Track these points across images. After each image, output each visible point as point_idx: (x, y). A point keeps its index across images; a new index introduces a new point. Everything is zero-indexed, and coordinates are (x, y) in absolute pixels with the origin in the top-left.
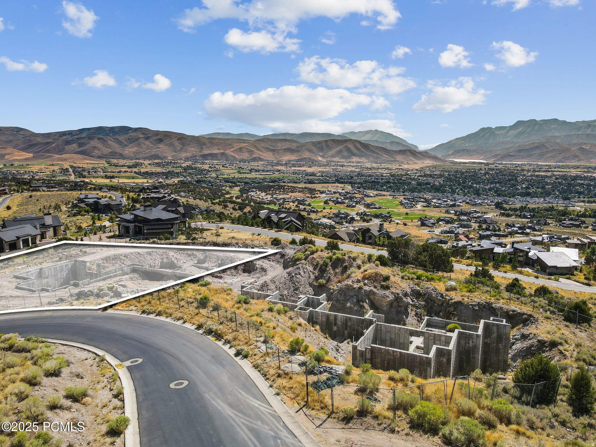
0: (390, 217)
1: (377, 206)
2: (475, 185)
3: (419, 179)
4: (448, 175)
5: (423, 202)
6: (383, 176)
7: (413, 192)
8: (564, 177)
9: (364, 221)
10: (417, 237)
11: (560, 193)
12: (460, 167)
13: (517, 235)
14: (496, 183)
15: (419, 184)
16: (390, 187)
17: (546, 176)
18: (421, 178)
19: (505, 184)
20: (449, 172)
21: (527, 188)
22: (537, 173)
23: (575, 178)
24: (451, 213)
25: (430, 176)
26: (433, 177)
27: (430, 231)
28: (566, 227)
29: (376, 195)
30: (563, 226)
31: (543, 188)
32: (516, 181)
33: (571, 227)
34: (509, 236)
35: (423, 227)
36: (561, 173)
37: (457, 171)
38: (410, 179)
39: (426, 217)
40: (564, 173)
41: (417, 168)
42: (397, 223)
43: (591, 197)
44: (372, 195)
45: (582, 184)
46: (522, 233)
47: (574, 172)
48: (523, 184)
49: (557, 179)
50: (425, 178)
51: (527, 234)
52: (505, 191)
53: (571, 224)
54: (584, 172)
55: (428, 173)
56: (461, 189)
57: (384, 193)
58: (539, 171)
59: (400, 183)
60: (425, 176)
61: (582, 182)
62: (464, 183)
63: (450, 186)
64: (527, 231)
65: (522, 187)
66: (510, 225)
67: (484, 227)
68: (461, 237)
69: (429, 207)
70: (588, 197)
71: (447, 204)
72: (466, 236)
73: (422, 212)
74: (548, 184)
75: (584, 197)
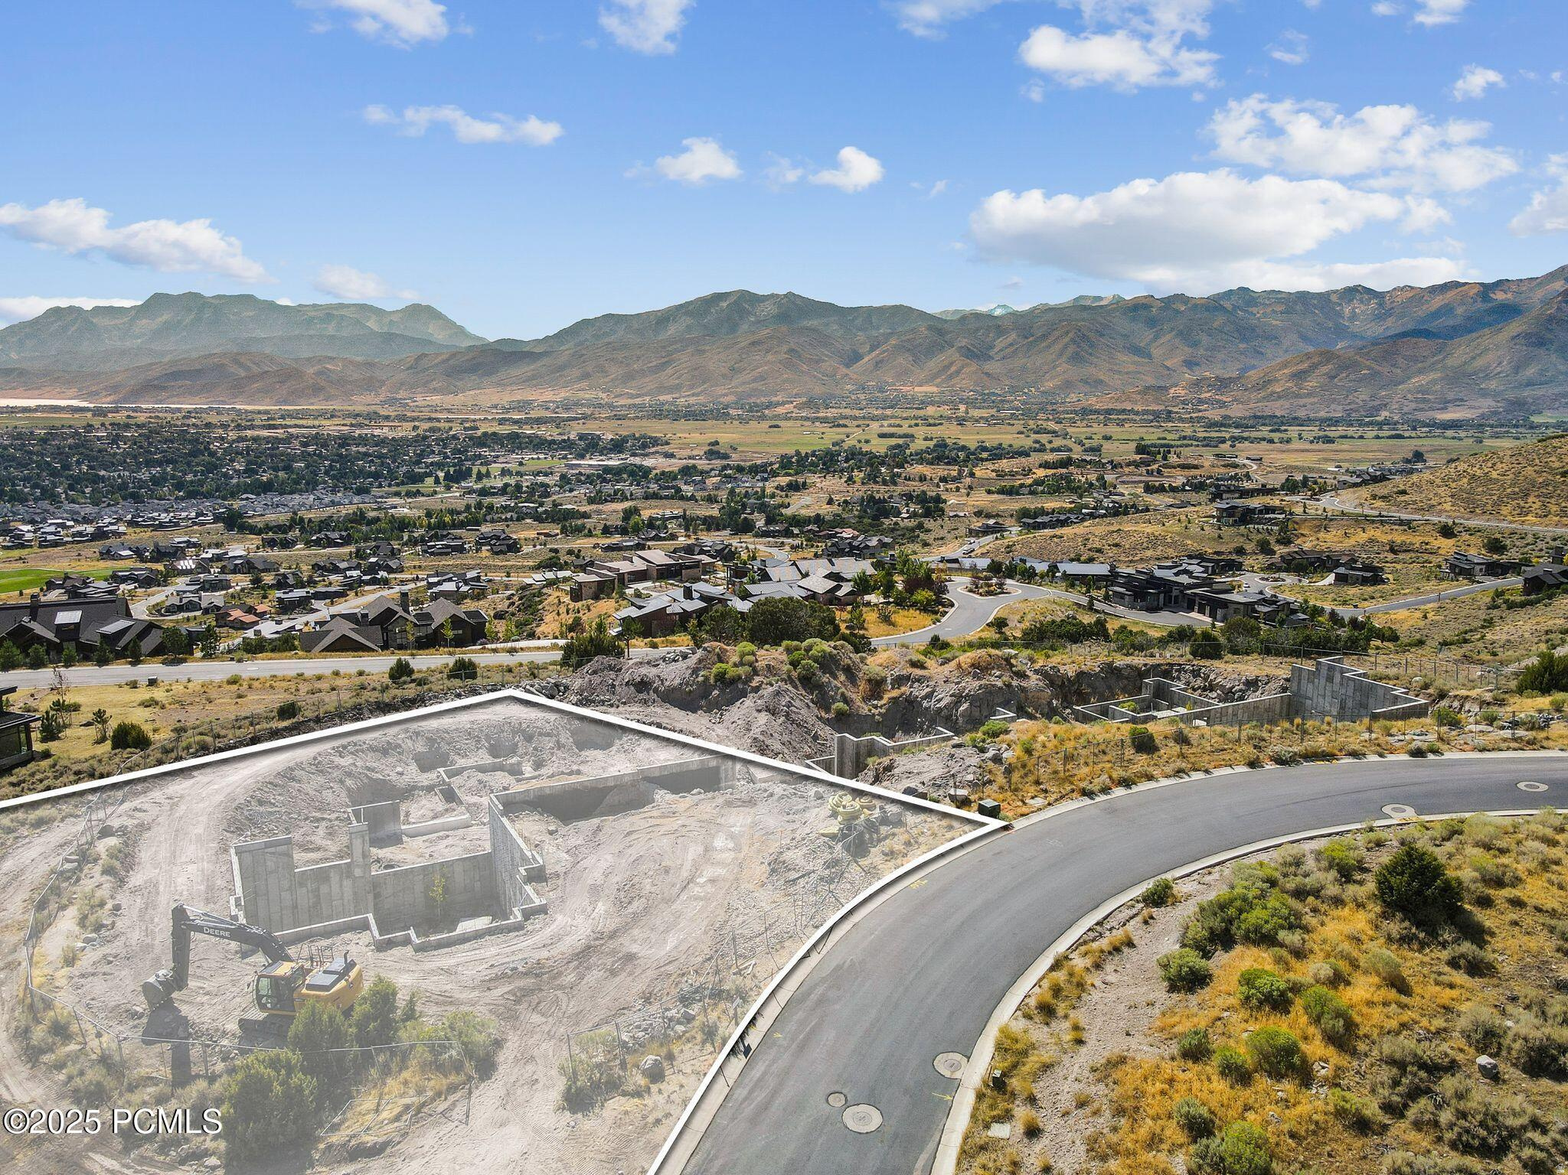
2: (102, 473)
8: (317, 439)
11: (333, 478)
12: (21, 423)
13: (367, 588)
14: (160, 463)
17: (276, 440)
19: (188, 464)
21: (250, 473)
22: (249, 433)
23: (344, 441)
24: (122, 558)
28: (441, 554)
30: (432, 554)
31: (288, 468)
32: (212, 454)
33: (447, 554)
34: (352, 594)
36: (304, 431)
37: (20, 434)
39: (67, 579)
40: (314, 431)
43: (403, 483)
45: (366, 454)
46: (374, 582)
47: (332, 428)
48: (232, 461)
49: (305, 445)
51: (385, 582)
52: (201, 483)
53: (447, 546)
54: (352, 425)
56: (71, 487)
58: (252, 427)
61: (362, 449)
62: (66, 467)
63: (25, 479)
64: (382, 574)
65: (235, 471)
66: (323, 568)
67: (269, 579)
68: (236, 614)
69: (22, 546)
70: (398, 485)
71: (80, 534)
72: (251, 610)
73: (20, 565)
74: (293, 458)
75: (390, 485)
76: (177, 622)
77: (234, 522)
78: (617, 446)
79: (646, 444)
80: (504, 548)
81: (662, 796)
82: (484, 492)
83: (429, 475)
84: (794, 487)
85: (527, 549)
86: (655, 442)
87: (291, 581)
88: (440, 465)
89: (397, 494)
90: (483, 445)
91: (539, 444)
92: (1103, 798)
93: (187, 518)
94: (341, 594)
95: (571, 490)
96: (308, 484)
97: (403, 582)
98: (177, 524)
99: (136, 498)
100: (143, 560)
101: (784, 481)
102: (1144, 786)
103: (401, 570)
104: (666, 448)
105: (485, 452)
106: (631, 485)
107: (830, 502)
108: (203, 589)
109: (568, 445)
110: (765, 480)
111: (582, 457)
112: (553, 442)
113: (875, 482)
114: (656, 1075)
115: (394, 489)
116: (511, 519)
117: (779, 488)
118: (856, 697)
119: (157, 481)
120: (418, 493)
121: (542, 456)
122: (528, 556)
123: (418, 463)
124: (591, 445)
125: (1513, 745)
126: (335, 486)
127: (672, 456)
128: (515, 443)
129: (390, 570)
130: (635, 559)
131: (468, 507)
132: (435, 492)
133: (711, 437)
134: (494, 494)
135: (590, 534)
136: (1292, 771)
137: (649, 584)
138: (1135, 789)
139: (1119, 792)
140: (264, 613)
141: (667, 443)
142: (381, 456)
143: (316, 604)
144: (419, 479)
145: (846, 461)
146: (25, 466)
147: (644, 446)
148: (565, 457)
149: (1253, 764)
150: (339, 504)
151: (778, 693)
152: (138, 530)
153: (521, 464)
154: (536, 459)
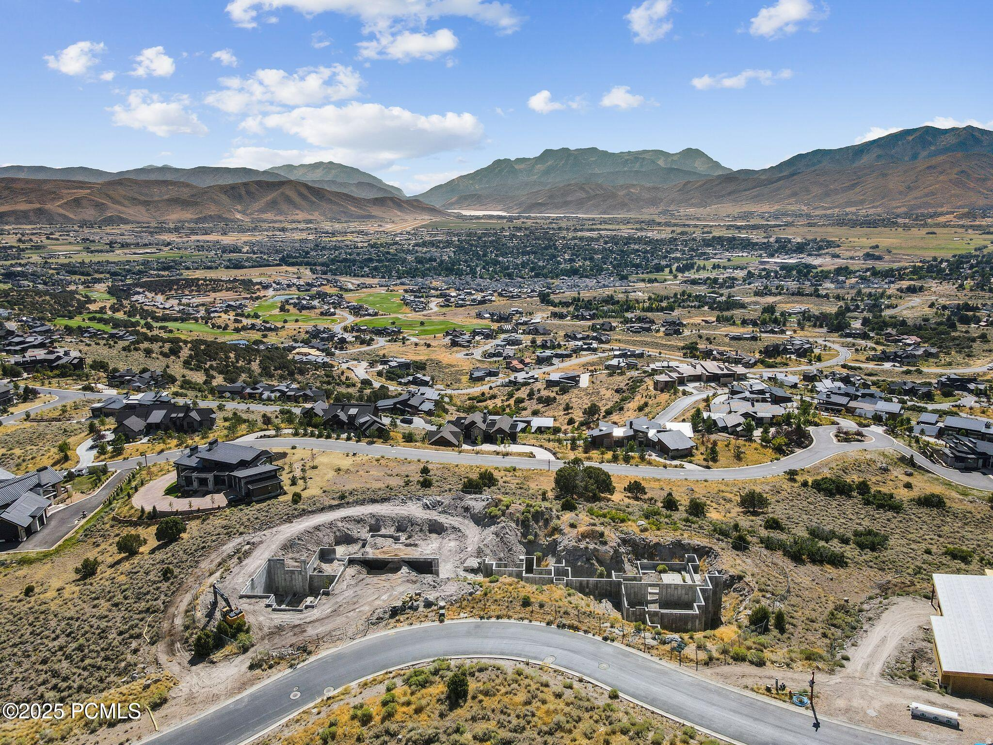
0: (399, 332)
1: (371, 311)
2: (501, 259)
3: (417, 252)
4: (458, 241)
5: (437, 297)
6: (357, 248)
7: (414, 277)
8: (614, 240)
9: (363, 342)
10: (452, 366)
11: (614, 267)
12: (473, 226)
13: (583, 353)
14: (528, 253)
15: (419, 261)
16: (376, 269)
17: (592, 239)
18: (420, 249)
19: (542, 255)
20: (458, 235)
21: (571, 260)
22: (579, 234)
23: (629, 240)
24: (485, 318)
25: (432, 244)
26: (438, 247)
27: (467, 355)
28: (635, 332)
29: (359, 285)
30: (631, 331)
31: (591, 259)
32: (556, 248)
33: (639, 332)
34: (574, 355)
35: (455, 349)
36: (609, 233)
37: (471, 233)
38: (403, 251)
39: (455, 331)
40: (614, 233)
41: (408, 229)
42: (416, 344)
43: (651, 272)
44: (350, 286)
45: (638, 250)
46: (589, 349)
47: (625, 231)
48: (565, 253)
49: (606, 243)
50: (425, 249)
51: (595, 350)
52: (544, 267)
53: (641, 328)
54: (637, 229)
55: (428, 238)
56: (484, 268)
57: (368, 281)
58: (581, 230)
59: (389, 261)
60: (424, 244)
61: (637, 247)
62: (485, 255)
63: (466, 261)
64: (595, 345)
65: (564, 259)
66: (569, 337)
67: (539, 340)
68: (515, 363)
69: (448, 306)
70: (647, 273)
71: (474, 300)
72: (522, 362)
73: (442, 318)
74: (596, 252)
75: (643, 273)
76: (490, 363)
77: (545, 299)
78: (800, 248)
79: (820, 246)
80: (672, 332)
81: (405, 570)
82: (694, 282)
83: (667, 266)
84: (912, 290)
85: (687, 333)
86: (830, 244)
87: (548, 344)
88: (677, 259)
89: (643, 280)
90: (708, 245)
91: (747, 245)
92: (486, 620)
93: (527, 293)
94: (569, 356)
95: (749, 284)
96: (597, 271)
97: (604, 351)
98: (520, 297)
99: (510, 276)
100: (493, 321)
101: (905, 284)
102: (505, 620)
103: (608, 342)
104: (837, 251)
105: (710, 250)
106: (794, 280)
107: (932, 306)
108: (509, 344)
109: (766, 247)
110: (893, 282)
111: (772, 256)
112: (757, 244)
113: (983, 290)
115: (645, 276)
116: (695, 307)
117: (900, 290)
118: (541, 534)
119: (524, 265)
120: (656, 280)
121: (745, 254)
122: (684, 339)
123: (666, 257)
124: (783, 247)
126: (612, 273)
127: (838, 256)
128: (732, 244)
129: (601, 342)
130: (698, 366)
131: (676, 295)
132: (665, 280)
133: (873, 242)
134: (700, 283)
135: (734, 324)
136: (561, 631)
137: (697, 384)
138: (500, 620)
139: (493, 620)
140: (528, 363)
141: (839, 246)
142: (646, 252)
143: (555, 361)
144: (659, 269)
145: (970, 269)
146: (467, 253)
147: (820, 248)
148: (761, 256)
149: (548, 624)
150: (608, 286)
152: (501, 299)
153: (729, 260)
154: (741, 256)
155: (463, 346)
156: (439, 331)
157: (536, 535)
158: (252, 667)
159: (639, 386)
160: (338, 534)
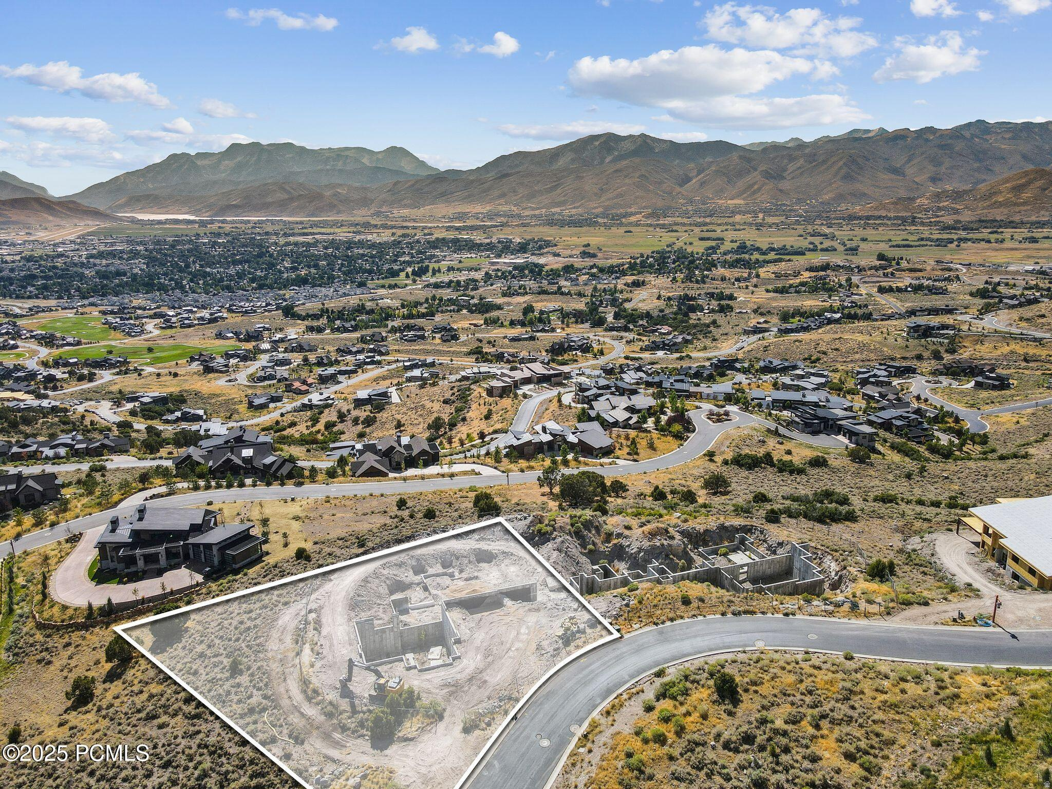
0: (125, 363)
1: (70, 340)
2: (208, 270)
3: (95, 265)
4: (146, 250)
5: (151, 317)
6: (6, 262)
7: (104, 295)
8: (333, 244)
9: (81, 378)
10: (218, 396)
11: (344, 273)
12: (157, 232)
13: (369, 367)
14: (240, 262)
15: (103, 275)
16: (45, 287)
17: (308, 245)
18: (98, 261)
19: (257, 263)
20: (141, 243)
21: (294, 269)
22: (292, 239)
23: (350, 245)
24: (228, 338)
25: (113, 255)
26: (120, 258)
27: (230, 381)
28: (411, 341)
29: (31, 309)
30: (406, 340)
31: (316, 266)
32: (271, 256)
33: (415, 341)
34: (360, 371)
35: (211, 375)
36: (325, 237)
37: (158, 241)
38: (76, 265)
39: (201, 355)
40: (331, 237)
41: (72, 237)
42: (159, 375)
43: (386, 277)
44: (18, 311)
45: (363, 255)
46: (372, 363)
47: (342, 234)
48: (283, 260)
49: (326, 248)
50: (104, 262)
51: (379, 363)
52: (266, 277)
53: (416, 336)
54: (354, 232)
55: (102, 248)
56: (192, 281)
57: (42, 303)
58: (293, 235)
59: (60, 277)
60: (101, 255)
61: (361, 251)
62: (188, 266)
63: (165, 274)
64: (378, 358)
65: (285, 268)
66: (343, 351)
67: (312, 358)
68: (297, 384)
69: (171, 327)
70: (383, 278)
71: (202, 318)
72: (304, 382)
73: (171, 341)
74: (319, 258)
75: (378, 279)
76: (264, 387)
77: (289, 312)
78: (523, 248)
79: (541, 246)
80: (449, 338)
81: (507, 601)
82: (437, 286)
83: (402, 270)
84: (637, 284)
85: (463, 338)
86: (548, 244)
87: (325, 361)
88: (409, 263)
89: (383, 287)
90: (435, 247)
91: (472, 246)
92: (662, 626)
93: (261, 307)
94: (355, 372)
95: (492, 285)
96: (329, 278)
97: (389, 363)
98: (255, 312)
99: (229, 288)
100: (240, 340)
101: (630, 279)
102: (680, 621)
103: (387, 353)
104: (555, 249)
105: (437, 252)
106: (530, 280)
107: (659, 298)
108: (276, 365)
109: (490, 247)
110: (618, 278)
111: (499, 256)
112: (481, 245)
113: (691, 282)
114: (489, 724)
115: (381, 282)
116: (454, 311)
117: (626, 284)
118: (598, 541)
119: (241, 275)
120: (395, 286)
121: (474, 256)
122: (464, 344)
123: (396, 261)
124: (506, 248)
125: (824, 614)
126: (346, 280)
127: (558, 255)
128: (458, 245)
129: (381, 354)
130: (525, 369)
131: (427, 299)
132: (406, 285)
133: (585, 240)
134: (443, 287)
135: (502, 325)
136: (739, 618)
137: (531, 386)
138: (675, 622)
139: (668, 623)
140: (311, 384)
141: (556, 245)
142: (372, 257)
143: (341, 378)
144: (394, 274)
145: (674, 263)
146: (164, 265)
147: (540, 248)
148: (489, 257)
149: (723, 614)
150: (349, 295)
151: (563, 542)
152: (234, 315)
153: (460, 262)
154: (470, 258)
155: (221, 372)
156: (181, 356)
157: (594, 544)
158: (467, 730)
159: (470, 395)
160: (388, 582)
